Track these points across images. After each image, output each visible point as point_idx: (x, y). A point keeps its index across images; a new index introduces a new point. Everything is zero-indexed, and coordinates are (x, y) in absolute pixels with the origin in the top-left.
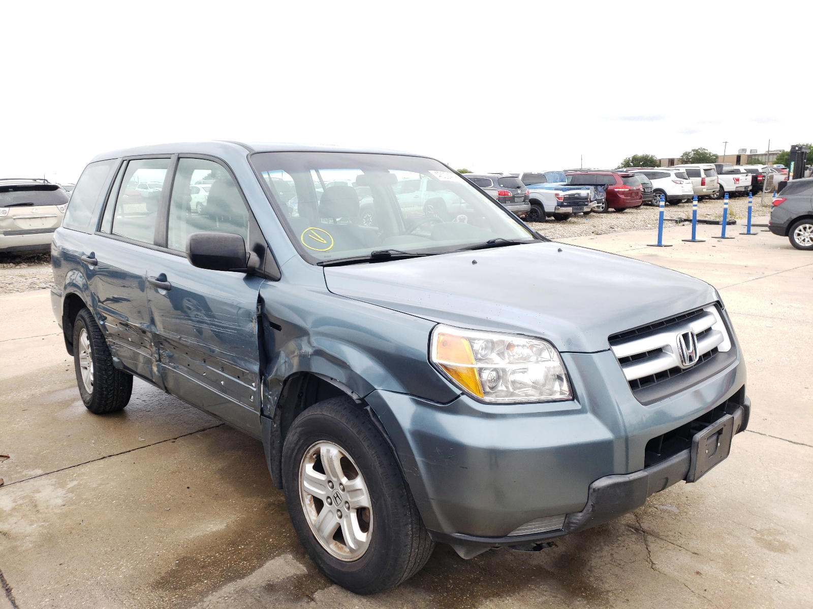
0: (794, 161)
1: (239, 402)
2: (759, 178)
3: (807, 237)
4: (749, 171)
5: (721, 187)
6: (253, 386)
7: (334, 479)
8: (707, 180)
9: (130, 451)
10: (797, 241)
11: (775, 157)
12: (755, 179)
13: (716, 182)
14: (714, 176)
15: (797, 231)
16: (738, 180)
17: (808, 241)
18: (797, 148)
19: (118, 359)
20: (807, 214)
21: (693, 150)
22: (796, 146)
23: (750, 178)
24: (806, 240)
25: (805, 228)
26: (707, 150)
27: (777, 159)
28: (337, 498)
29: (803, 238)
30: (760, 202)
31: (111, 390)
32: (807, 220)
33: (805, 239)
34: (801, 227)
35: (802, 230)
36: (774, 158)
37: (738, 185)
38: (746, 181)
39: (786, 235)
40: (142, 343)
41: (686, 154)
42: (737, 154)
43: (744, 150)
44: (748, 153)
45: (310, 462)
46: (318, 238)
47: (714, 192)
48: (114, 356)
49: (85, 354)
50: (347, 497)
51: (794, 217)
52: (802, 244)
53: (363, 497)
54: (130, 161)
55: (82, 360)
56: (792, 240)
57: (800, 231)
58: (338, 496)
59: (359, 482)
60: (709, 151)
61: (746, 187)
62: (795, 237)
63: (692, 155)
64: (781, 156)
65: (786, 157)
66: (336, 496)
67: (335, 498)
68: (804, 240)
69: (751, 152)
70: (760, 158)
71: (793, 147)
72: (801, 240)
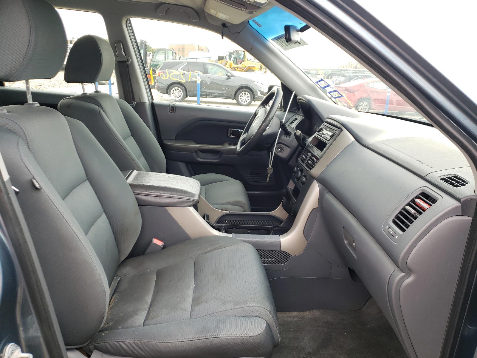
3: (177, 95)
34: (174, 89)
39: (167, 93)
57: (173, 91)
62: (171, 94)
72: (174, 96)
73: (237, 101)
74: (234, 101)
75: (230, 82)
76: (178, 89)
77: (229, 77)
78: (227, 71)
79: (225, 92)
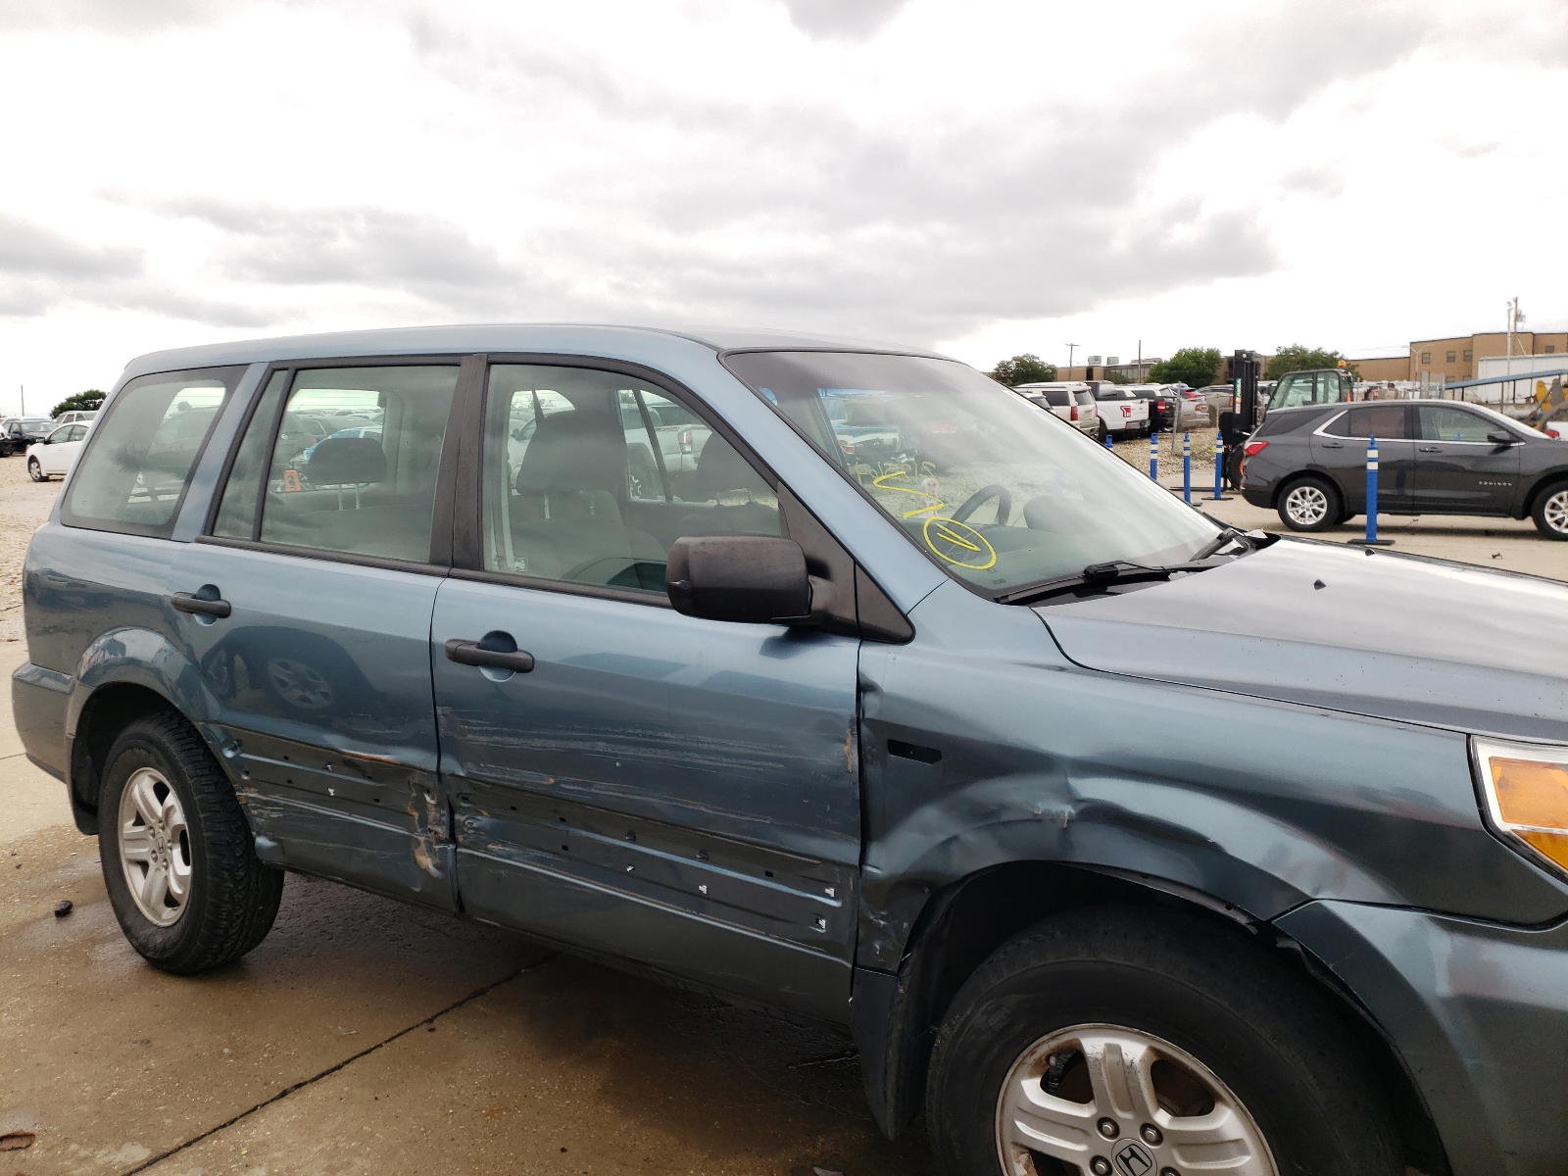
0: (1239, 377)
1: (768, 936)
2: (1160, 407)
3: (1308, 510)
4: (1139, 395)
5: (1102, 422)
6: (827, 896)
7: (1123, 1116)
8: (1081, 410)
9: (339, 1067)
10: (1292, 516)
11: (1148, 370)
12: (1153, 408)
13: (1093, 413)
14: (1090, 404)
15: (1290, 499)
16: (1128, 410)
17: (1310, 516)
18: (1245, 356)
19: (272, 839)
20: (1304, 468)
21: (1015, 359)
22: (1243, 352)
23: (1146, 406)
24: (1308, 513)
25: (1303, 494)
26: (1038, 358)
27: (1151, 375)
28: (1133, 1162)
29: (1301, 511)
30: (1170, 448)
31: (238, 917)
32: (1308, 480)
33: (1304, 512)
34: (1297, 492)
35: (1299, 496)
36: (1147, 373)
37: (1128, 419)
38: (1140, 412)
39: (1273, 506)
40: (377, 800)
41: (1003, 366)
42: (1087, 364)
43: (1097, 359)
44: (1104, 363)
45: (1032, 1075)
46: (958, 540)
47: (1092, 430)
48: (259, 834)
49: (141, 829)
50: (1173, 1157)
51: (1283, 475)
52: (1301, 522)
53: (1246, 1159)
54: (298, 370)
55: (126, 843)
56: (1283, 515)
57: (1296, 498)
58: (1134, 1155)
59: (1227, 1121)
60: (1041, 360)
61: (1142, 422)
62: (1288, 508)
63: (1013, 366)
64: (1157, 370)
65: (1165, 371)
66: (1127, 1154)
67: (1126, 1161)
68: (1302, 515)
69: (1108, 362)
70: (1124, 373)
71: (1238, 353)
72: (1298, 515)
73: (1540, 520)
74: (1529, 524)
75: (1507, 463)
76: (1311, 493)
77: (1503, 446)
78: (1497, 425)
79: (1485, 494)
